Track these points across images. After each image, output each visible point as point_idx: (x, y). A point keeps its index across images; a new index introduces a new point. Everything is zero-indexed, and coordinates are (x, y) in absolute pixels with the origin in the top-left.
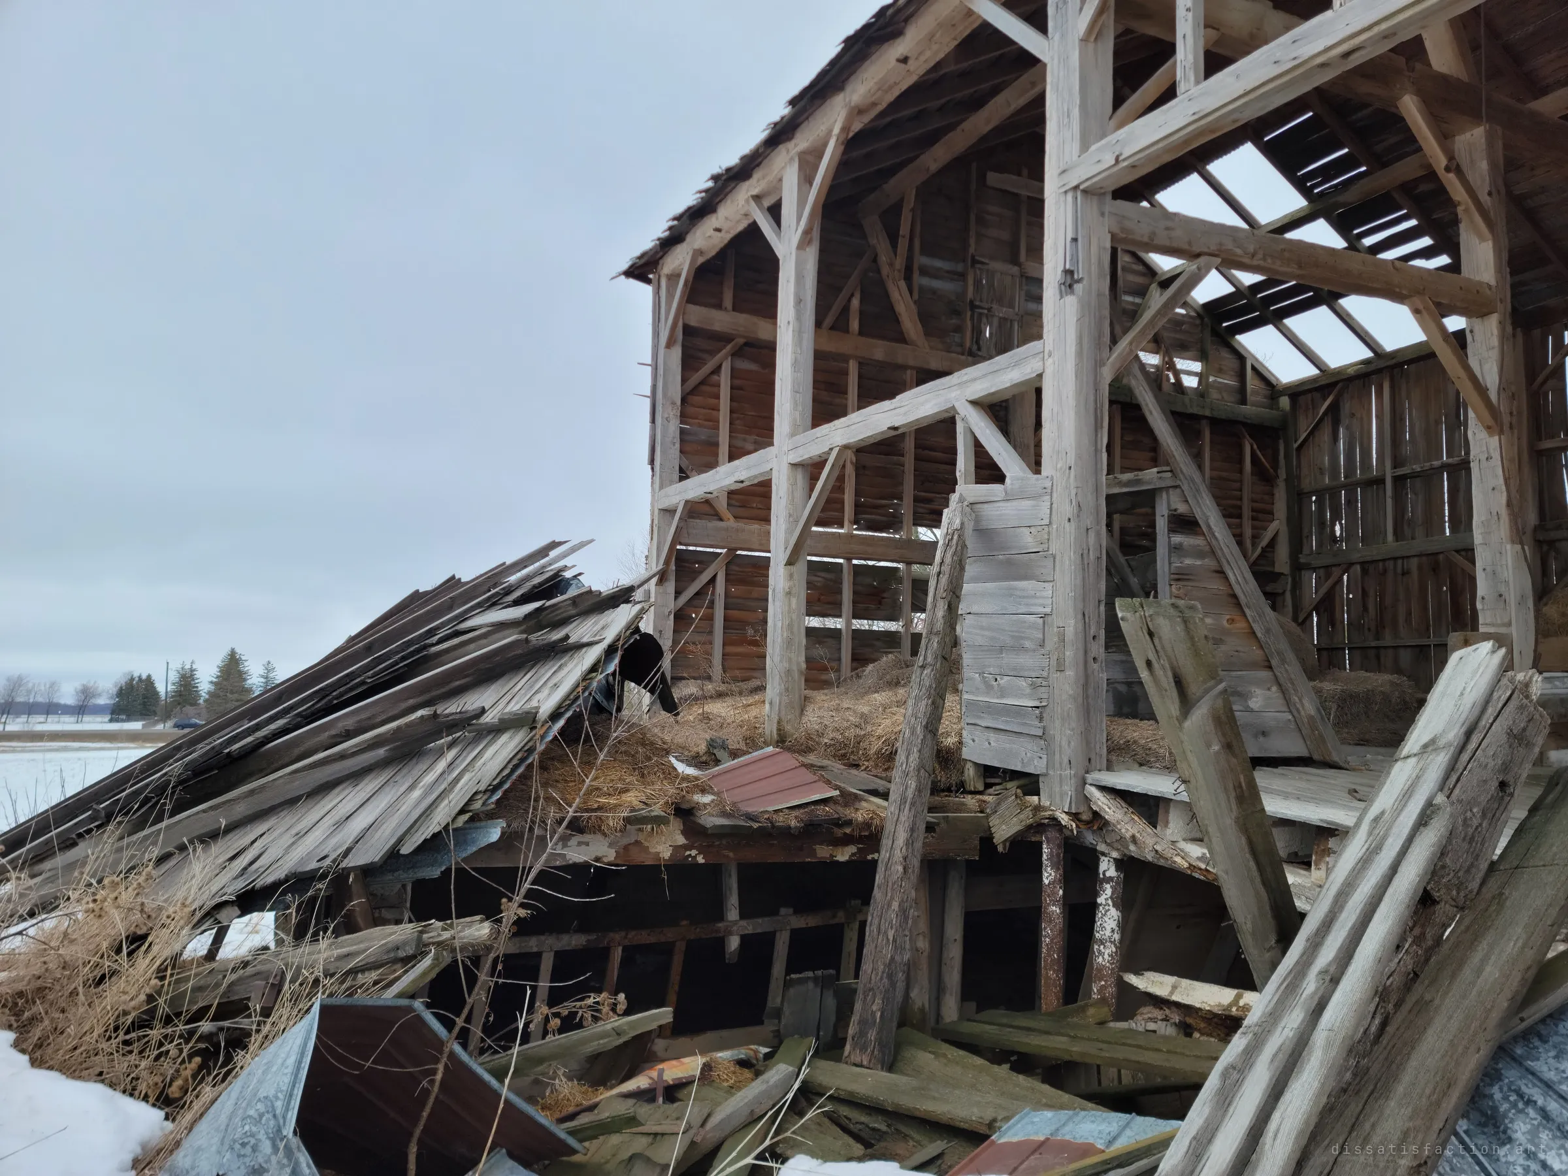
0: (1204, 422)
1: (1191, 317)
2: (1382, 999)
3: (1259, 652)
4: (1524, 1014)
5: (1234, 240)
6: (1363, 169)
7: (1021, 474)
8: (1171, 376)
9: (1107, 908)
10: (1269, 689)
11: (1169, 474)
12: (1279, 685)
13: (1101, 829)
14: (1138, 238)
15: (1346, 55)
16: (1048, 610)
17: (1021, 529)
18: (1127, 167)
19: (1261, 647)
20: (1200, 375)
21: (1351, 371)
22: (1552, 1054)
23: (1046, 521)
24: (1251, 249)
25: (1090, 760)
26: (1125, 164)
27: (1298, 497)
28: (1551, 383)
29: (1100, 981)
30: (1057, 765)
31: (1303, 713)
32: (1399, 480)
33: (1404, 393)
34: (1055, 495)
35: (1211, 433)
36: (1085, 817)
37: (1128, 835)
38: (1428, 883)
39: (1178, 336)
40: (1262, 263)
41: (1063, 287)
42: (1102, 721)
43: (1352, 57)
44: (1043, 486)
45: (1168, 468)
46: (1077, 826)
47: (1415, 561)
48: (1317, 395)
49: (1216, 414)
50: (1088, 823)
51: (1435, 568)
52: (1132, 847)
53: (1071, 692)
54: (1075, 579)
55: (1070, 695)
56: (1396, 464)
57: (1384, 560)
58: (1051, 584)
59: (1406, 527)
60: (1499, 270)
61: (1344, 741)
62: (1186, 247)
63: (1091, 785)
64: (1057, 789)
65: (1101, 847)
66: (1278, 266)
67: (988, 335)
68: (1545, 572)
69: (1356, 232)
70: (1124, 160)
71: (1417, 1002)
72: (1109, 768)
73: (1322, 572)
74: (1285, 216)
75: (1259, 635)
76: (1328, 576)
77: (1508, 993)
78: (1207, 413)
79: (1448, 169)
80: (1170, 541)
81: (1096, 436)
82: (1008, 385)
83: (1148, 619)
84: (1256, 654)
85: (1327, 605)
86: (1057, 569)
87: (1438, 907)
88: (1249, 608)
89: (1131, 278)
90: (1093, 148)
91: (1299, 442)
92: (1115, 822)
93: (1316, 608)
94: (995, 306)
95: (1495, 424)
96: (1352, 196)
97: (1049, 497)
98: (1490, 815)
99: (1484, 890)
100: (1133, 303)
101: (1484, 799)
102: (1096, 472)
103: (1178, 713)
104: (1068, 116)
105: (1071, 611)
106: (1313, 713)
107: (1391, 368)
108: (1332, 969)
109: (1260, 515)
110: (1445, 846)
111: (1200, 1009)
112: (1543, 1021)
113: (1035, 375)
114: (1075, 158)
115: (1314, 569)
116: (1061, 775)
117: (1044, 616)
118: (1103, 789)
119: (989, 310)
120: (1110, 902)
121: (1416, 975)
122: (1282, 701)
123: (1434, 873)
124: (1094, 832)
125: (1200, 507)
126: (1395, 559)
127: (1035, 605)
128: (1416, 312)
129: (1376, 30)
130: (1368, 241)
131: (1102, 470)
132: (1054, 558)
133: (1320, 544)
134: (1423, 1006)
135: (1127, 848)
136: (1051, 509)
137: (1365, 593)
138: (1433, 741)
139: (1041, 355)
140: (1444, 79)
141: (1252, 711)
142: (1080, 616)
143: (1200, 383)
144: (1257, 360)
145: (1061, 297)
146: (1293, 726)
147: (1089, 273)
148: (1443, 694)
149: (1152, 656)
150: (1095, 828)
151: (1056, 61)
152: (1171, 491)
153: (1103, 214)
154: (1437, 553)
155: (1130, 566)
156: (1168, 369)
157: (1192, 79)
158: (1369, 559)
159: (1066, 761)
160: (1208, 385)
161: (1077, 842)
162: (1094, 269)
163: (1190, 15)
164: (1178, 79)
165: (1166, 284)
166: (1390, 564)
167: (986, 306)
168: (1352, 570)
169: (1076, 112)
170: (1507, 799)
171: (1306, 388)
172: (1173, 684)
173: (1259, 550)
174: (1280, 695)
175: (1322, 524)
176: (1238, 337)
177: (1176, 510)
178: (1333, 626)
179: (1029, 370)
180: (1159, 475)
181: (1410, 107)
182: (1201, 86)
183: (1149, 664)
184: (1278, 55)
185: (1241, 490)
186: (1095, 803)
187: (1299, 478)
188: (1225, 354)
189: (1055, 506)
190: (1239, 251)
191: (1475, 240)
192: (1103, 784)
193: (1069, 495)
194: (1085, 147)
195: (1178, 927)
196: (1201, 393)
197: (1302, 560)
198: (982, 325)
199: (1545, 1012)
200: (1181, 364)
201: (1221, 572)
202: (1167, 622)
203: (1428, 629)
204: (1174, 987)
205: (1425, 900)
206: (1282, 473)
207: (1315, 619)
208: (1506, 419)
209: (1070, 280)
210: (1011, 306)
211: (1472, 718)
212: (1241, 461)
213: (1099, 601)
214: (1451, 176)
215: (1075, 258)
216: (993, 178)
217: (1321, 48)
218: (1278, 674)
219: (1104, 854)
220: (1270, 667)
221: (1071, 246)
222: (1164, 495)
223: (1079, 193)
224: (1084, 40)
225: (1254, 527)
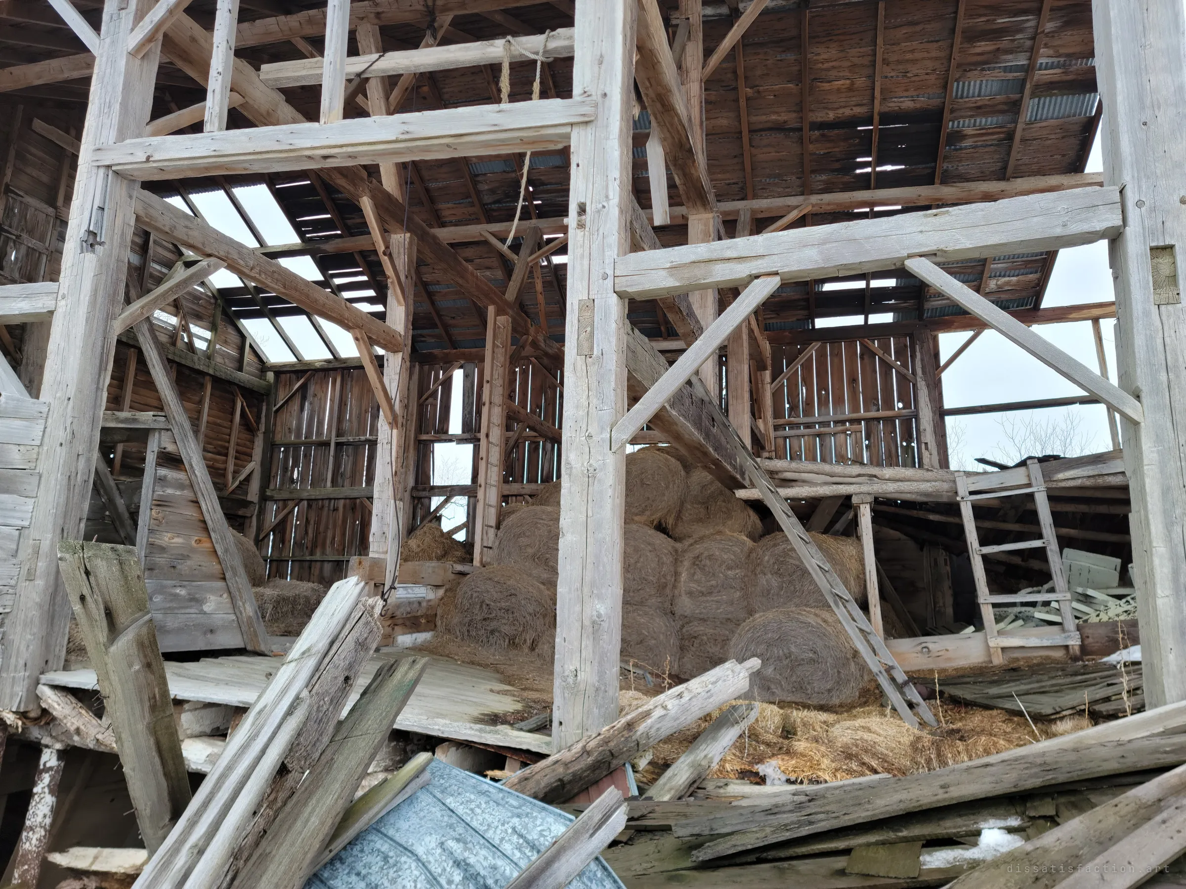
0: (208, 378)
1: (207, 296)
2: (236, 858)
3: (218, 567)
4: (332, 847)
5: (239, 253)
6: (339, 232)
7: (17, 395)
8: (185, 335)
9: (42, 796)
10: (221, 596)
11: (163, 419)
12: (230, 593)
13: (48, 724)
14: (160, 225)
15: (325, 157)
16: (26, 523)
17: (10, 446)
18: (156, 168)
19: (220, 563)
20: (209, 342)
21: (318, 365)
22: (346, 872)
23: (38, 443)
24: (251, 263)
25: (47, 662)
26: (155, 165)
27: (271, 447)
28: (430, 400)
29: (23, 865)
30: (12, 668)
31: (244, 615)
32: (339, 445)
33: (349, 387)
34: (50, 420)
35: (212, 388)
36: (33, 715)
37: (72, 729)
38: (286, 758)
39: (195, 307)
40: (257, 276)
41: (84, 244)
42: (65, 625)
43: (329, 160)
44: (39, 410)
45: (163, 414)
46: (23, 723)
47: (342, 502)
48: (294, 376)
49: (218, 374)
50: (36, 720)
51: (353, 509)
52: (76, 738)
53: (38, 600)
54: (59, 497)
55: (37, 603)
56: (338, 435)
57: (323, 499)
58: (33, 500)
59: (339, 479)
60: (406, 327)
61: (273, 634)
62: (200, 246)
63: (44, 684)
64: (8, 691)
65: (46, 740)
66: (268, 282)
67: (13, 258)
68: (414, 517)
69: (330, 272)
70: (154, 161)
71: (261, 855)
72: (66, 668)
73: (281, 504)
74: (285, 245)
75: (219, 553)
76: (285, 507)
77: (321, 837)
78: (211, 372)
79: (384, 253)
80: (156, 473)
81: (100, 376)
82: (17, 312)
83: (87, 561)
84: (215, 568)
85: (281, 529)
86: (42, 486)
87: (290, 775)
88: (215, 532)
89: (160, 250)
90: (128, 141)
91: (277, 406)
92: (61, 717)
93: (273, 530)
94: (24, 236)
95: (394, 423)
96: (329, 248)
97: (43, 421)
98: (335, 702)
99: (322, 757)
100: (160, 272)
101: (333, 690)
102: (95, 407)
103: (105, 640)
104: (109, 107)
105: (50, 526)
106: (251, 614)
107: (344, 369)
108: (201, 843)
109: (242, 457)
110: (301, 729)
111: (116, 873)
112: (345, 848)
113: (45, 310)
114: (111, 142)
115: (276, 501)
116: (14, 677)
117: (21, 529)
118: (55, 687)
119: (18, 237)
120: (46, 790)
121: (265, 832)
122: (229, 605)
123: (291, 750)
124: (41, 727)
125: (185, 448)
126: (330, 499)
127: (14, 517)
128: (356, 339)
129: (344, 149)
130: (338, 281)
131: (101, 405)
132: (40, 477)
133: (282, 483)
134: (265, 857)
135: (71, 739)
136: (44, 431)
137: (308, 521)
138: (309, 649)
139: (55, 295)
140: (388, 196)
141: (205, 613)
142: (59, 531)
143: (208, 347)
144: (254, 341)
145: (82, 252)
146: (235, 624)
147: (112, 239)
148: (322, 614)
149: (86, 591)
150: (42, 723)
151: (104, 59)
152: (163, 432)
153: (131, 197)
154: (356, 498)
155: (118, 489)
156: (184, 331)
157: (217, 125)
158: (313, 497)
159: (21, 662)
160: (215, 351)
161: (22, 738)
162: (117, 238)
163: (220, 78)
164: (205, 119)
165: (189, 264)
166: (326, 503)
167: (15, 233)
168: (301, 505)
169: (117, 107)
170: (348, 688)
171: (285, 369)
172: (104, 615)
173: (237, 483)
174: (228, 600)
175: (285, 469)
176: (242, 320)
177: (165, 448)
178: (283, 543)
179: (40, 305)
180: (154, 418)
181: (366, 204)
182: (222, 133)
183: (83, 598)
184: (280, 137)
185: (230, 435)
186: (45, 701)
187: (274, 432)
188: (231, 330)
189: (48, 430)
190: (242, 262)
191: (395, 303)
192: (56, 683)
193: (65, 422)
194: (121, 136)
195: (113, 800)
196: (209, 356)
197: (268, 493)
198: (8, 249)
199: (346, 841)
200: (194, 329)
201: (196, 502)
202: (104, 563)
203: (344, 549)
204: (96, 858)
205: (282, 770)
206: (262, 428)
207: (271, 537)
208: (400, 420)
209: (92, 240)
210: (42, 239)
211: (335, 633)
212: (233, 413)
213: (80, 519)
214: (386, 258)
215: (100, 223)
216: (38, 125)
217: (309, 146)
218: (230, 584)
219: (47, 746)
220: (224, 579)
221: (97, 214)
222: (157, 435)
223: (111, 172)
224: (133, 54)
225: (235, 465)
